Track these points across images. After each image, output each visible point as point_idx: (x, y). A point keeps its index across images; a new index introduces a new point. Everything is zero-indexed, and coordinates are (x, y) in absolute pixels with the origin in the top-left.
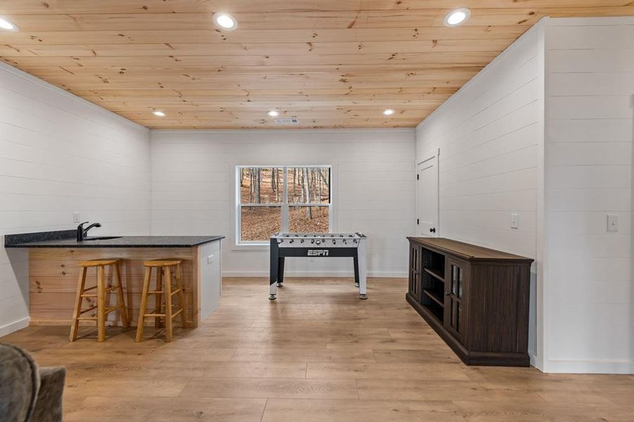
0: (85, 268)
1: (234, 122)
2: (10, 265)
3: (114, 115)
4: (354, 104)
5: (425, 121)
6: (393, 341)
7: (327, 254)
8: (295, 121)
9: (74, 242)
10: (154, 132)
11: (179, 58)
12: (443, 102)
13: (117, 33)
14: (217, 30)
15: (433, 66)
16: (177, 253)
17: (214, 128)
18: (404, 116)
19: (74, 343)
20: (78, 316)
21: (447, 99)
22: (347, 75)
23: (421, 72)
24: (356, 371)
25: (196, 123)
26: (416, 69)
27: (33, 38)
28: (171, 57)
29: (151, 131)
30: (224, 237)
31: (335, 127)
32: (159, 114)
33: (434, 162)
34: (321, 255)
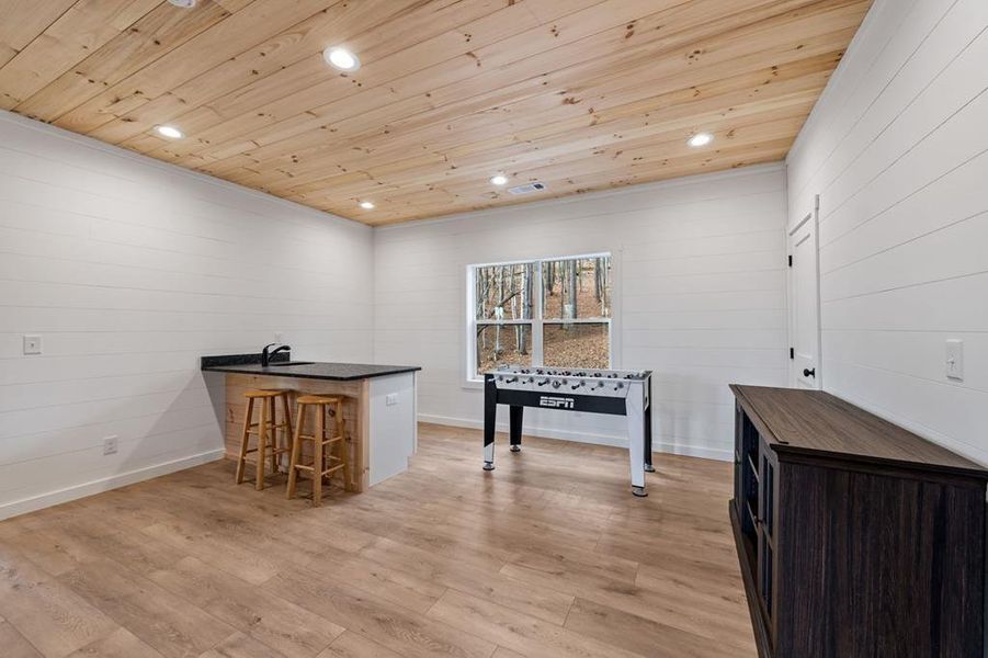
0: (252, 399)
1: (458, 203)
2: (206, 390)
3: (326, 216)
4: (617, 140)
5: (798, 142)
6: (631, 592)
7: (572, 406)
8: (539, 186)
9: (258, 368)
10: (378, 230)
11: (332, 127)
12: (821, 92)
13: (255, 113)
14: (342, 75)
15: (737, 21)
16: (344, 388)
17: (439, 215)
18: (739, 141)
19: (239, 486)
20: (244, 455)
21: (825, 85)
22: (570, 90)
23: (717, 43)
24: (512, 630)
25: (413, 212)
26: (700, 40)
27: (201, 140)
28: (323, 127)
29: (373, 229)
30: (420, 369)
31: (614, 186)
32: (367, 205)
33: (809, 227)
34: (562, 407)
